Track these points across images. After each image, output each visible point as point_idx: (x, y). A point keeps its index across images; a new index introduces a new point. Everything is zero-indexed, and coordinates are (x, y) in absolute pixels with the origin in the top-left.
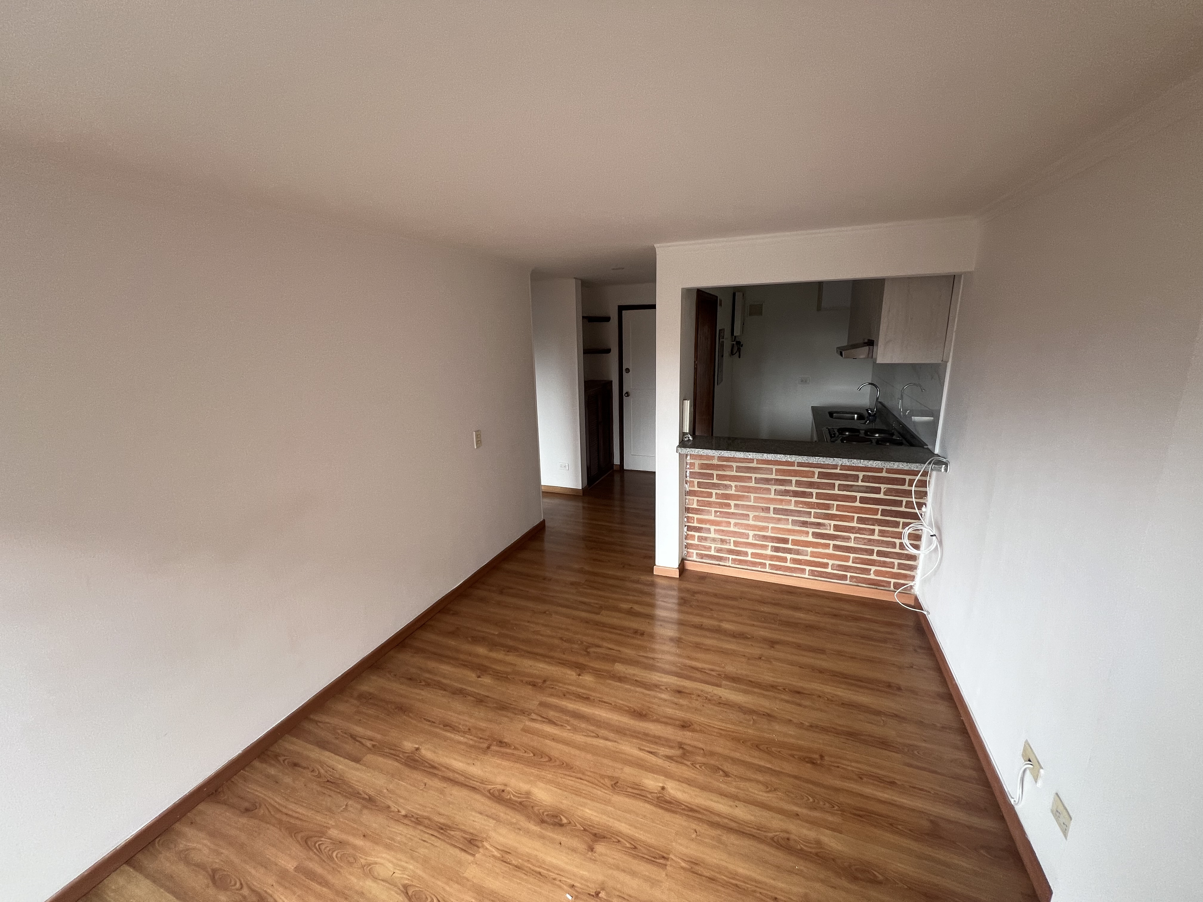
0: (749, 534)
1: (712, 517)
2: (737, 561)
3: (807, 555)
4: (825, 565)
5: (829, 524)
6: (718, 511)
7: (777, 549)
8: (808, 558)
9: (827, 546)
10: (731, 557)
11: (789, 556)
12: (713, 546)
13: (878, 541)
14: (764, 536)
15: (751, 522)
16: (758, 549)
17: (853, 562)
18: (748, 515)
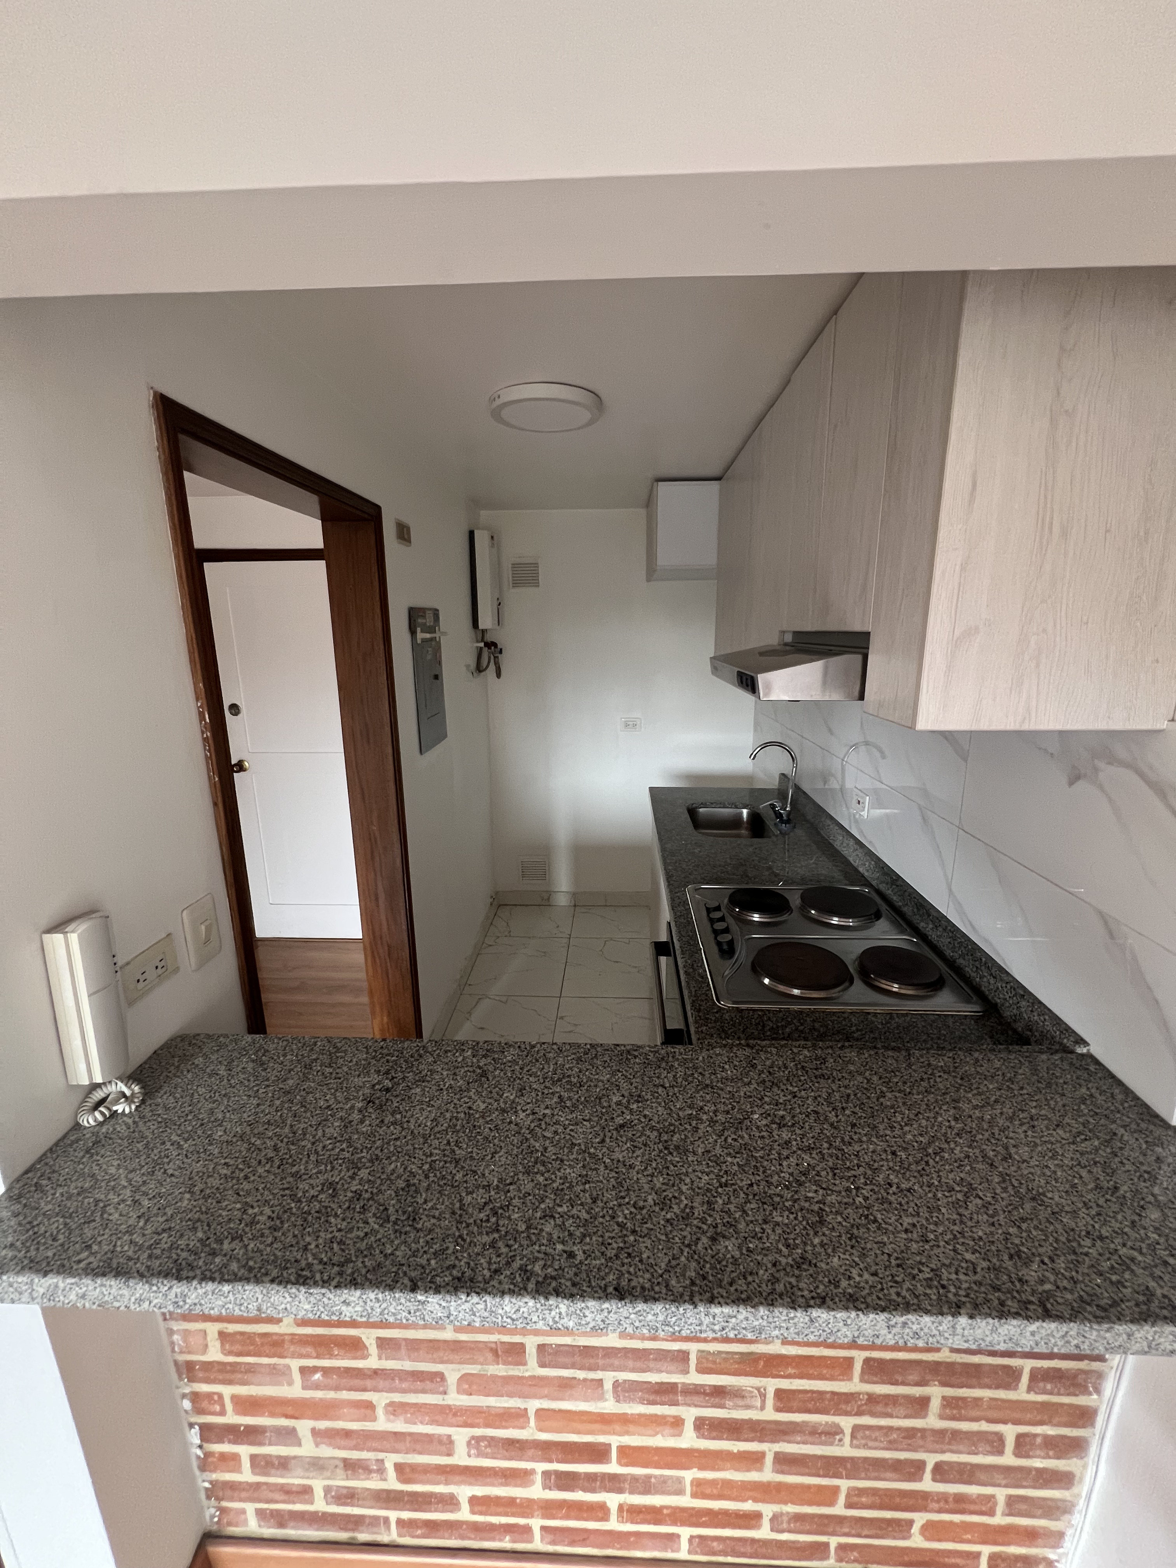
0: (454, 1438)
1: (295, 1390)
2: (418, 1527)
3: (680, 1492)
4: (751, 1519)
5: (758, 1389)
6: (315, 1369)
7: (566, 1481)
8: (686, 1501)
9: (755, 1460)
10: (393, 1515)
11: (613, 1500)
12: (318, 1485)
13: (940, 1434)
14: (510, 1443)
15: (455, 1399)
16: (493, 1485)
17: (849, 1506)
18: (441, 1376)
